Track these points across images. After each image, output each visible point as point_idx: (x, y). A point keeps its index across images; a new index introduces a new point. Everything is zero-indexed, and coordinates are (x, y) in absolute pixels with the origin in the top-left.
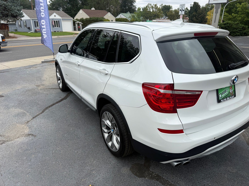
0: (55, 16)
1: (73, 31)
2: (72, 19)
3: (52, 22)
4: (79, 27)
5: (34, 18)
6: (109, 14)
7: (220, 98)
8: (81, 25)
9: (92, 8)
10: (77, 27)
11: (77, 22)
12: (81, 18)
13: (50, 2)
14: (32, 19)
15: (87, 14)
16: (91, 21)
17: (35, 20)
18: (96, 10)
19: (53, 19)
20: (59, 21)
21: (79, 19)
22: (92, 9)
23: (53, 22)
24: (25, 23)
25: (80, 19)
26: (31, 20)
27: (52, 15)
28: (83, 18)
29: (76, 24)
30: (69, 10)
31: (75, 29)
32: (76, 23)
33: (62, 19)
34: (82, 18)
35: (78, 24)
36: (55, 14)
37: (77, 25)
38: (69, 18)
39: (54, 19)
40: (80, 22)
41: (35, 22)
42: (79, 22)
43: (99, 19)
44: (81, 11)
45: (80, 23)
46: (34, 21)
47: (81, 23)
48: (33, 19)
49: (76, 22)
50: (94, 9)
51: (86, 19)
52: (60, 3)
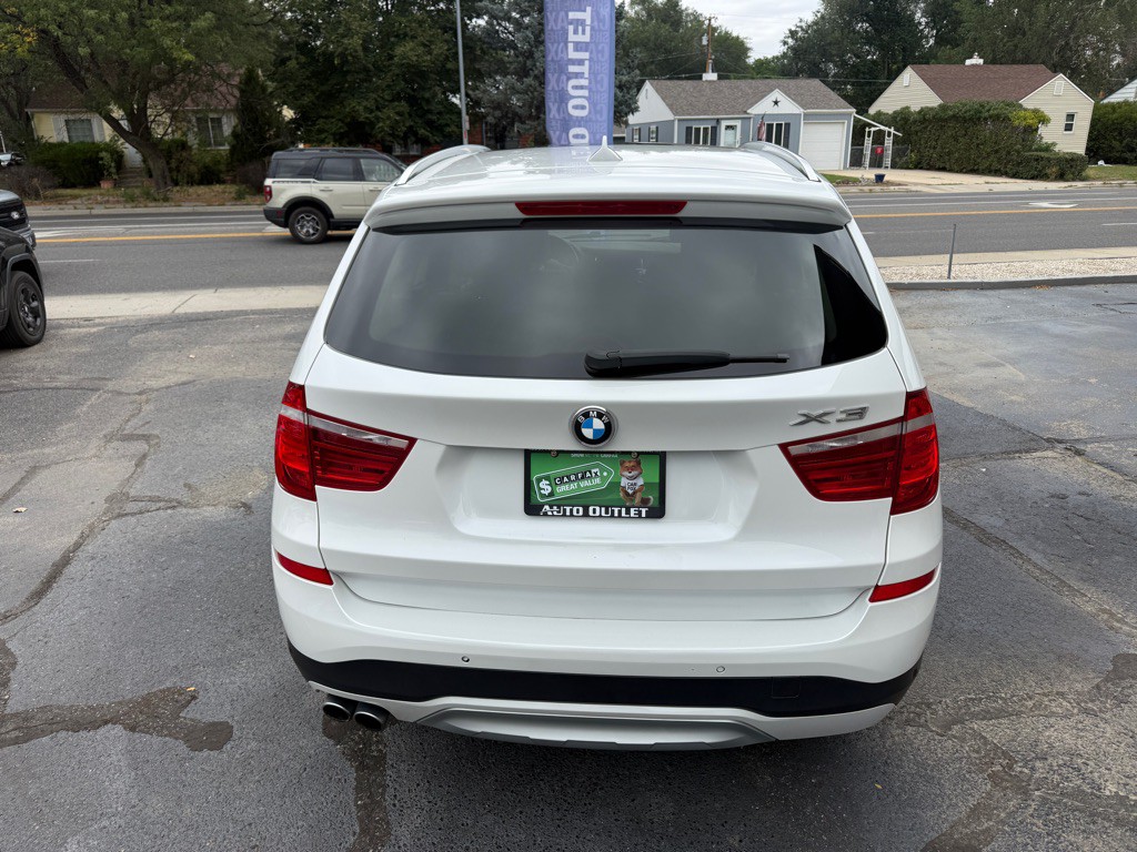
0: (776, 103)
1: (845, 168)
2: (850, 114)
3: (760, 129)
4: (879, 150)
5: (690, 114)
6: (1061, 83)
7: (543, 496)
8: (889, 142)
9: (971, 57)
10: (867, 152)
11: (873, 129)
12: (898, 108)
13: (785, 43)
14: (679, 120)
15: (932, 87)
16: (946, 120)
17: (689, 125)
18: (991, 66)
19: (763, 116)
20: (788, 125)
21: (890, 112)
22: (968, 62)
23: (764, 129)
24: (654, 135)
25: (895, 112)
26: (676, 122)
27: (763, 97)
28: (907, 108)
29: (869, 136)
30: (864, 73)
31: (856, 161)
32: (869, 132)
33: (805, 114)
34: (904, 106)
35: (879, 138)
36: (777, 94)
37: (868, 142)
38: (837, 108)
39: (770, 115)
40: (887, 129)
41: (689, 129)
42: (882, 127)
43: (988, 111)
44: (908, 76)
45: (889, 133)
46: (687, 128)
47: (892, 130)
48: (684, 120)
49: (870, 126)
50: (981, 61)
51: (922, 110)
52: (830, 44)
